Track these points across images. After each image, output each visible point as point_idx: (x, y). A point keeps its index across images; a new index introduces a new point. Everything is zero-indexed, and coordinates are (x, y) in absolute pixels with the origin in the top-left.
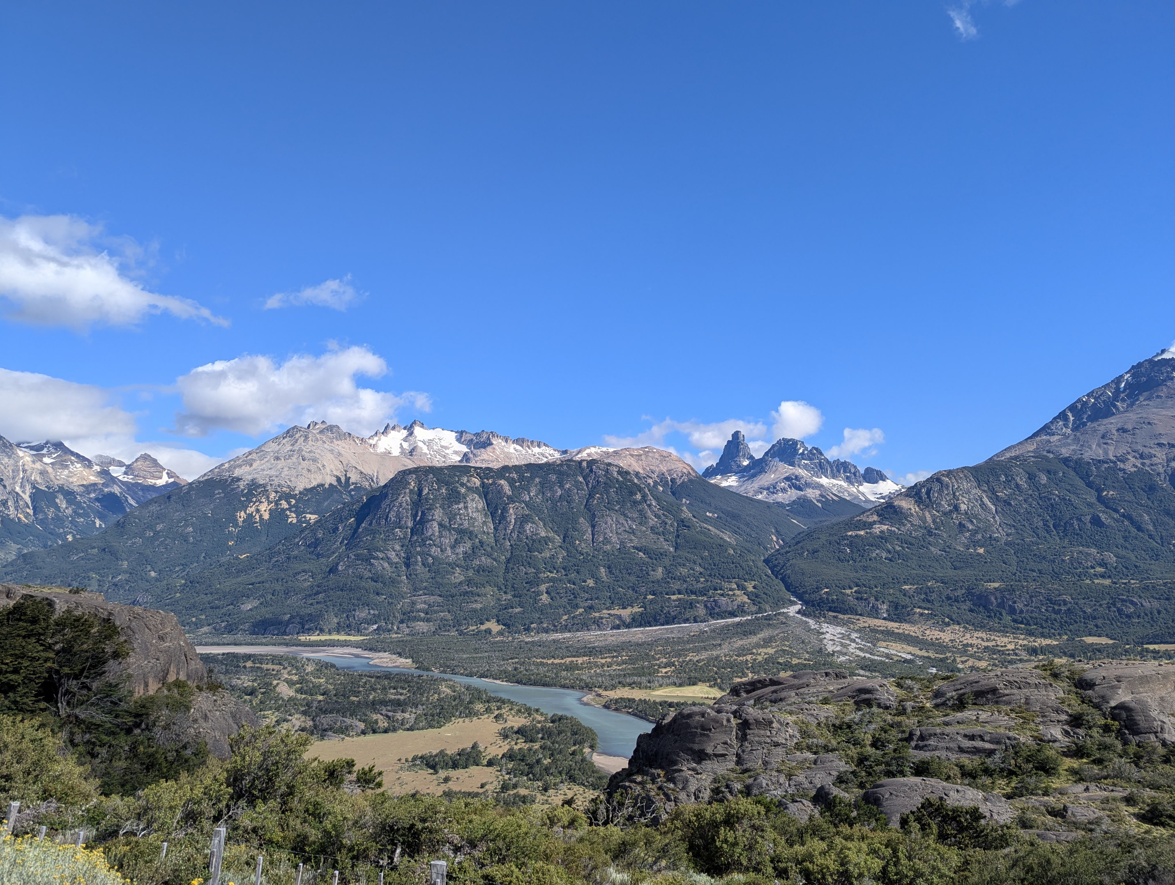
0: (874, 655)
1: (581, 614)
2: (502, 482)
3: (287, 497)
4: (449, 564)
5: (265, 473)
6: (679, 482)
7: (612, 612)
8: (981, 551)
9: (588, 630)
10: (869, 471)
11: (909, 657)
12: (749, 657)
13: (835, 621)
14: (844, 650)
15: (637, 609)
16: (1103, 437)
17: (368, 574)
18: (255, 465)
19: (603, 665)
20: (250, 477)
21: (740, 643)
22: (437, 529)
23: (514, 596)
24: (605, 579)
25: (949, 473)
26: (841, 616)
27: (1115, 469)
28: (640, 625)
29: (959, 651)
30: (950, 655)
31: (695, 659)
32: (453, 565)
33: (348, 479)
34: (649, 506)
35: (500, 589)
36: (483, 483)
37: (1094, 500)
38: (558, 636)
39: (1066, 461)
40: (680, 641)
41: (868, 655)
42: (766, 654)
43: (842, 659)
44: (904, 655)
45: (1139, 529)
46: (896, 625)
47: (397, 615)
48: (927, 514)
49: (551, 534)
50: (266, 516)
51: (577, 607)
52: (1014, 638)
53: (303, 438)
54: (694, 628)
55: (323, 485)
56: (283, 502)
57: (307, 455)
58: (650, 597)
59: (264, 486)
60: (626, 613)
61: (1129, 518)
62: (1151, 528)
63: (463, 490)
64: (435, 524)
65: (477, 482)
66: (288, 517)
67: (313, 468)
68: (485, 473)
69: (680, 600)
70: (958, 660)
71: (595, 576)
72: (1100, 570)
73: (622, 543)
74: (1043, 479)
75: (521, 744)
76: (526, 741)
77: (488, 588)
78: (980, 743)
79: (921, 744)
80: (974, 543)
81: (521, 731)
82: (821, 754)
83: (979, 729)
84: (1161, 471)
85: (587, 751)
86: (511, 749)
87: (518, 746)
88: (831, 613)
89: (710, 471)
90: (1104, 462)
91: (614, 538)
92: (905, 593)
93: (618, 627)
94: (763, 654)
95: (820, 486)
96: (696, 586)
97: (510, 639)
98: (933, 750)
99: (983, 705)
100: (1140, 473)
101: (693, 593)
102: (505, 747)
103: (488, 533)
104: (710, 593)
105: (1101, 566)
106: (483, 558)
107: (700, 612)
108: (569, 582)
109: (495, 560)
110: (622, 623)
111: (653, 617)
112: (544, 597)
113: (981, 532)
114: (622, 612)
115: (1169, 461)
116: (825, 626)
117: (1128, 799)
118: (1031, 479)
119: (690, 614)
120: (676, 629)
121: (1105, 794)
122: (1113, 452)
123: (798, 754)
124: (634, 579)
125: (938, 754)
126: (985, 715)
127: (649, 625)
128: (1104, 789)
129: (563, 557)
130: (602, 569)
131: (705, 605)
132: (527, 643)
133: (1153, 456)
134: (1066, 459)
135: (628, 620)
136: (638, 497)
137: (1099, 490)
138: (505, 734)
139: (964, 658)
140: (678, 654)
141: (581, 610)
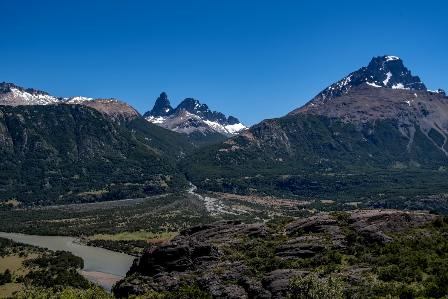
0: (230, 212)
1: (71, 195)
2: (19, 115)
6: (130, 120)
7: (89, 193)
8: (281, 160)
9: (75, 203)
10: (231, 118)
11: (246, 212)
12: (167, 215)
13: (211, 196)
14: (216, 210)
15: (105, 191)
16: (336, 107)
19: (85, 223)
21: (162, 208)
23: (28, 184)
24: (85, 175)
25: (269, 121)
26: (215, 193)
27: (339, 123)
28: (107, 200)
29: (269, 209)
30: (264, 210)
31: (138, 218)
34: (113, 133)
35: (18, 181)
36: (5, 115)
37: (329, 137)
38: (57, 207)
39: (320, 117)
40: (130, 208)
41: (227, 212)
42: (176, 213)
43: (215, 214)
44: (244, 211)
45: (347, 150)
46: (241, 197)
48: (258, 141)
49: (52, 148)
51: (68, 190)
52: (293, 201)
54: (138, 201)
58: (112, 184)
60: (99, 193)
61: (343, 145)
62: (352, 150)
68: (6, 109)
69: (129, 186)
70: (268, 213)
71: (80, 173)
72: (330, 169)
73: (96, 154)
74: (310, 126)
75: (37, 268)
76: (41, 267)
77: (10, 180)
78: (308, 251)
79: (281, 253)
80: (278, 156)
81: (37, 262)
82: (235, 262)
83: (307, 245)
84: (358, 123)
85: (78, 270)
86: (31, 272)
87: (36, 270)
88: (210, 192)
89: (148, 114)
90: (335, 118)
91: (91, 151)
92: (245, 181)
93: (93, 201)
94: (175, 213)
95: (206, 125)
96: (139, 178)
97: (26, 209)
98: (287, 256)
99: (308, 233)
100: (349, 124)
101: (137, 182)
102: (27, 271)
103: (10, 147)
104: (147, 182)
105: (331, 167)
106: (6, 162)
107: (141, 192)
108: (63, 176)
109: (14, 163)
110: (96, 199)
111: (114, 196)
112: (48, 185)
113: (282, 151)
114: (96, 193)
115: (361, 119)
116: (206, 198)
117: (372, 271)
118: (305, 125)
119: (135, 193)
120: (127, 202)
121: (363, 269)
122: (339, 114)
123: (223, 263)
124: (103, 174)
125: (289, 257)
126: (309, 238)
127: (112, 200)
128: (362, 267)
129: (60, 162)
130: (84, 169)
131: (144, 189)
132: (37, 211)
133: (355, 117)
134: (320, 116)
135: (99, 197)
136: (106, 128)
137: (332, 132)
138: (27, 264)
139: (271, 212)
140: (129, 215)
141: (71, 192)
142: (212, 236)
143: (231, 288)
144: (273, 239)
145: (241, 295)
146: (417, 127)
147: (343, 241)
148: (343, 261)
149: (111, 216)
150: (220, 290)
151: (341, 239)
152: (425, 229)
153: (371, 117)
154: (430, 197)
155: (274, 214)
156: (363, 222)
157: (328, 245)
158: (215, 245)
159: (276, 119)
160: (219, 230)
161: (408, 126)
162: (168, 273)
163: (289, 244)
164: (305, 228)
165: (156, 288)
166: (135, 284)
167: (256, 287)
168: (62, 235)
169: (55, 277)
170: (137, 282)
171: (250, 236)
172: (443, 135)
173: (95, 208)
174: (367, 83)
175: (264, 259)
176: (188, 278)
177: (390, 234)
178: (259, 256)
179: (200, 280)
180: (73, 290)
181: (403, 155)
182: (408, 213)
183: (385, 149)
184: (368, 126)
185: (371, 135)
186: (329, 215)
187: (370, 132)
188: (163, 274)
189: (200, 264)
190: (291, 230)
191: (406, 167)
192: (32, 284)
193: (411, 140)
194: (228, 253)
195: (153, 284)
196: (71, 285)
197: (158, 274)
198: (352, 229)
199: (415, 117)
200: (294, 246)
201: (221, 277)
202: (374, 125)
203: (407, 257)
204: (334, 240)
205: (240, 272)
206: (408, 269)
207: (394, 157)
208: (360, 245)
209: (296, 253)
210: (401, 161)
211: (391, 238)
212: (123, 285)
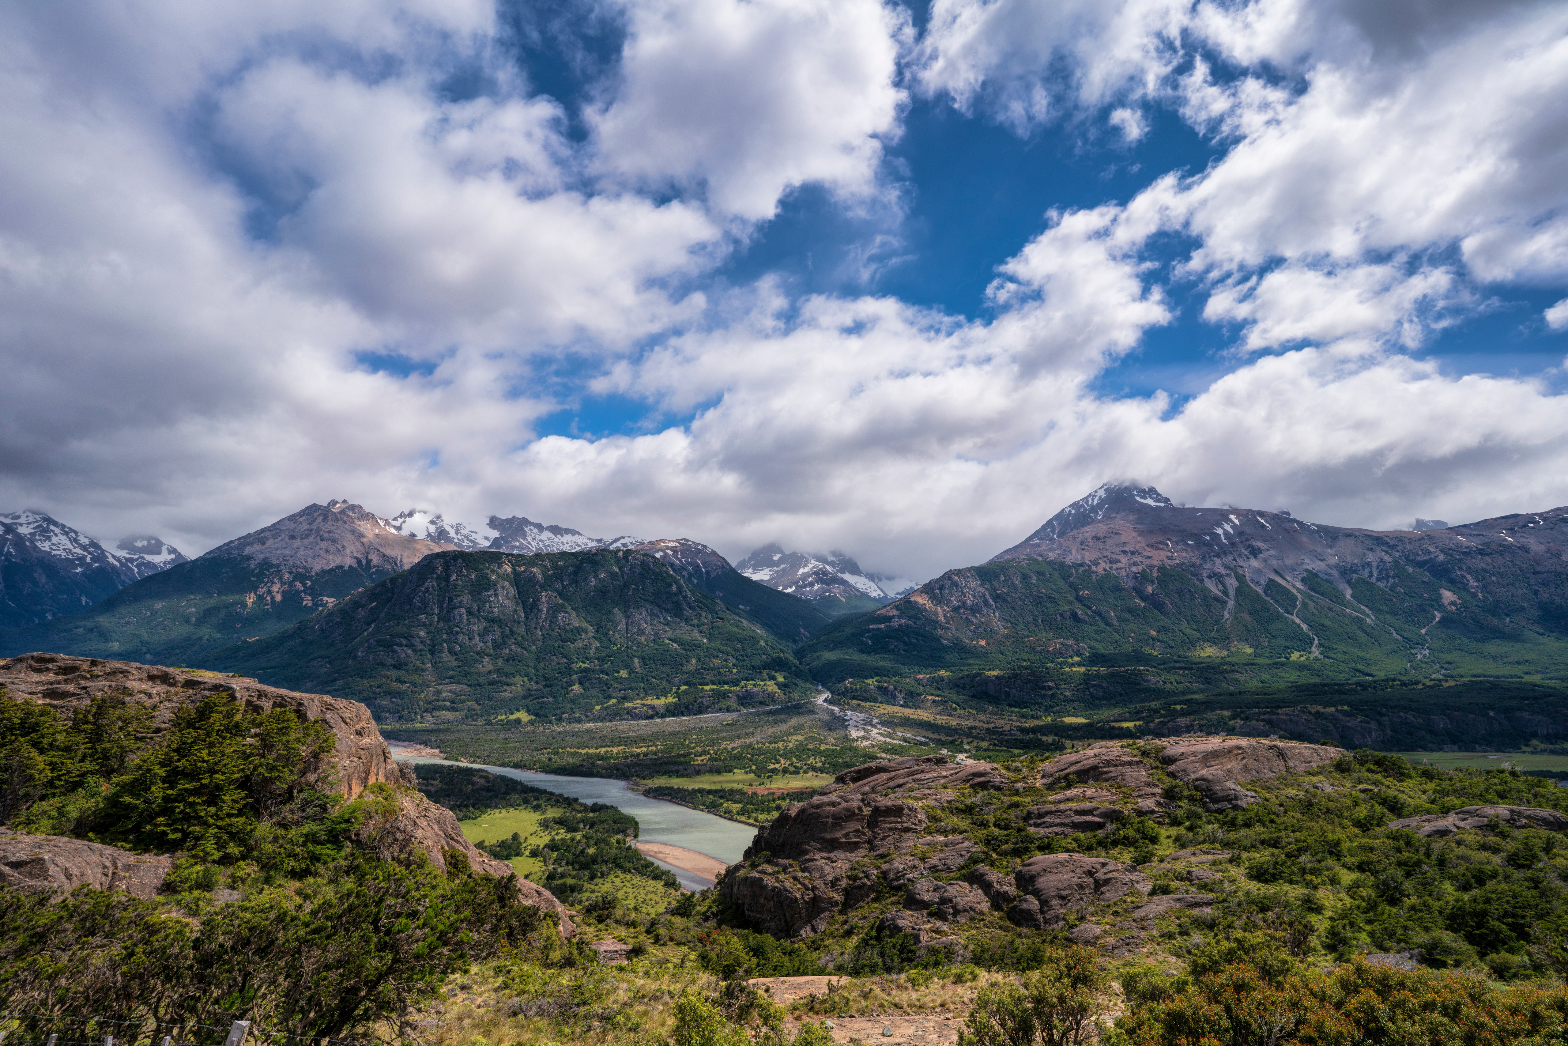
0: (893, 739)
1: (614, 705)
2: (535, 570)
3: (301, 577)
4: (478, 653)
5: (279, 552)
6: (713, 575)
7: (645, 702)
8: (983, 643)
9: (621, 720)
12: (780, 745)
13: (855, 709)
14: (867, 736)
15: (671, 699)
16: (1082, 543)
17: (390, 661)
18: (269, 543)
20: (261, 556)
21: (771, 731)
22: (465, 616)
23: (546, 686)
24: (638, 670)
25: (959, 572)
26: (863, 704)
27: (1089, 573)
28: (673, 716)
29: (965, 734)
31: (729, 748)
32: (481, 654)
33: (369, 562)
34: (685, 597)
35: (530, 679)
36: (514, 570)
37: (1072, 599)
38: (591, 725)
39: (1051, 563)
40: (714, 730)
41: (888, 740)
42: (796, 741)
43: (866, 743)
45: (1107, 624)
46: (911, 711)
47: (421, 703)
48: (939, 610)
49: (584, 625)
50: (279, 598)
51: (610, 697)
52: (1009, 720)
53: (321, 518)
54: (728, 717)
55: (342, 567)
56: (298, 584)
57: (326, 535)
58: (684, 688)
59: (278, 566)
60: (661, 702)
61: (1099, 614)
62: (1116, 623)
63: (494, 577)
64: (463, 611)
65: (508, 568)
66: (303, 599)
67: (332, 549)
68: (517, 560)
69: (712, 690)
71: (628, 667)
72: (1077, 659)
73: (656, 634)
74: (1034, 580)
75: (562, 834)
76: (568, 831)
77: (518, 678)
78: (1090, 818)
79: (1039, 821)
80: (977, 635)
81: (561, 822)
82: (950, 837)
83: (1087, 805)
84: (1124, 574)
85: (630, 842)
86: (553, 840)
87: (559, 837)
88: (856, 702)
89: (743, 564)
90: (1081, 565)
91: (649, 629)
92: (919, 682)
93: (651, 717)
94: (793, 742)
95: (845, 583)
96: (729, 677)
97: (541, 729)
98: (1050, 826)
99: (1086, 782)
100: (1108, 575)
101: (725, 683)
102: (546, 839)
103: (519, 622)
104: (743, 683)
105: (1078, 655)
106: (513, 647)
107: (732, 702)
108: (602, 672)
109: (525, 649)
110: (654, 713)
111: (687, 707)
112: (576, 687)
113: (983, 626)
114: (656, 702)
115: (1130, 566)
116: (849, 713)
117: (1231, 861)
118: (1025, 577)
119: (723, 704)
120: (710, 718)
121: (1210, 857)
122: (1088, 557)
123: (929, 838)
124: (668, 669)
125: (1055, 829)
126: (1090, 792)
127: (683, 715)
128: (1208, 853)
129: (597, 649)
130: (636, 660)
131: (738, 696)
132: (559, 733)
133: (1118, 561)
134: (1051, 561)
135: (662, 711)
136: (674, 589)
137: (1076, 590)
138: (545, 825)
139: (970, 740)
140: (713, 743)
141: (614, 701)
142: (900, 786)
143: (958, 888)
144: (1017, 793)
145: (979, 903)
146: (1240, 578)
147: (1158, 799)
148: (1162, 839)
149: (683, 745)
150: (935, 890)
151: (1154, 795)
152: (1320, 778)
153: (1148, 562)
154: (1280, 711)
155: (975, 744)
156: (1194, 762)
157: (1129, 806)
158: (911, 802)
159: (970, 569)
160: (912, 774)
161: (1221, 576)
162: (826, 855)
163: (1051, 803)
164: (1078, 773)
165: (806, 882)
166: (765, 873)
167: (1005, 888)
168: (601, 776)
169: (591, 851)
170: (770, 870)
171: (972, 787)
172: (1294, 591)
173: (654, 730)
174: (1138, 498)
175: (1006, 832)
176: (864, 866)
177: (1249, 787)
178: (995, 825)
179: (889, 870)
180: (622, 876)
181: (1218, 631)
182: (1279, 743)
183: (1179, 619)
184: (1143, 577)
185: (1152, 595)
186: (1122, 747)
187: (1150, 589)
188: (817, 857)
189: (884, 838)
190: (1051, 775)
191: (1226, 653)
192: (556, 860)
193: (1231, 603)
194: (934, 819)
195: (800, 874)
196: (620, 867)
197: (808, 857)
198: (1172, 775)
199: (1235, 560)
200: (1062, 807)
201: (927, 866)
202: (1155, 575)
203: (1298, 834)
204: (1140, 796)
205: (962, 856)
206: (1305, 859)
207: (1199, 635)
208: (1193, 808)
209: (1067, 821)
210: (1213, 642)
211: (1254, 794)
212: (741, 873)
